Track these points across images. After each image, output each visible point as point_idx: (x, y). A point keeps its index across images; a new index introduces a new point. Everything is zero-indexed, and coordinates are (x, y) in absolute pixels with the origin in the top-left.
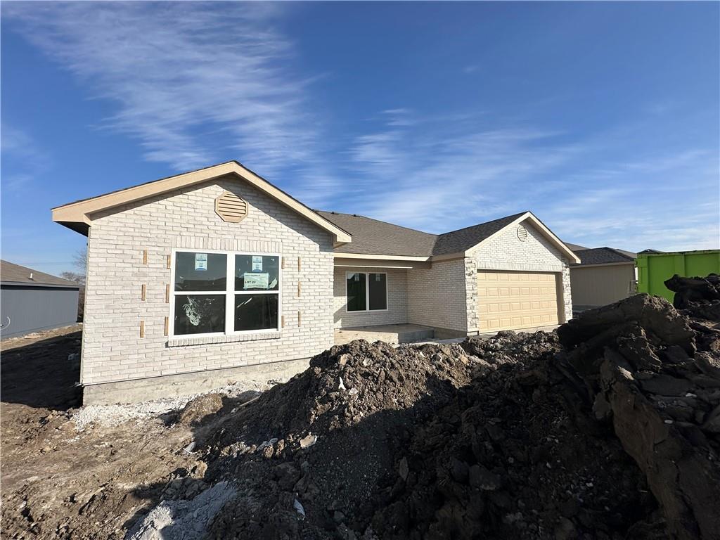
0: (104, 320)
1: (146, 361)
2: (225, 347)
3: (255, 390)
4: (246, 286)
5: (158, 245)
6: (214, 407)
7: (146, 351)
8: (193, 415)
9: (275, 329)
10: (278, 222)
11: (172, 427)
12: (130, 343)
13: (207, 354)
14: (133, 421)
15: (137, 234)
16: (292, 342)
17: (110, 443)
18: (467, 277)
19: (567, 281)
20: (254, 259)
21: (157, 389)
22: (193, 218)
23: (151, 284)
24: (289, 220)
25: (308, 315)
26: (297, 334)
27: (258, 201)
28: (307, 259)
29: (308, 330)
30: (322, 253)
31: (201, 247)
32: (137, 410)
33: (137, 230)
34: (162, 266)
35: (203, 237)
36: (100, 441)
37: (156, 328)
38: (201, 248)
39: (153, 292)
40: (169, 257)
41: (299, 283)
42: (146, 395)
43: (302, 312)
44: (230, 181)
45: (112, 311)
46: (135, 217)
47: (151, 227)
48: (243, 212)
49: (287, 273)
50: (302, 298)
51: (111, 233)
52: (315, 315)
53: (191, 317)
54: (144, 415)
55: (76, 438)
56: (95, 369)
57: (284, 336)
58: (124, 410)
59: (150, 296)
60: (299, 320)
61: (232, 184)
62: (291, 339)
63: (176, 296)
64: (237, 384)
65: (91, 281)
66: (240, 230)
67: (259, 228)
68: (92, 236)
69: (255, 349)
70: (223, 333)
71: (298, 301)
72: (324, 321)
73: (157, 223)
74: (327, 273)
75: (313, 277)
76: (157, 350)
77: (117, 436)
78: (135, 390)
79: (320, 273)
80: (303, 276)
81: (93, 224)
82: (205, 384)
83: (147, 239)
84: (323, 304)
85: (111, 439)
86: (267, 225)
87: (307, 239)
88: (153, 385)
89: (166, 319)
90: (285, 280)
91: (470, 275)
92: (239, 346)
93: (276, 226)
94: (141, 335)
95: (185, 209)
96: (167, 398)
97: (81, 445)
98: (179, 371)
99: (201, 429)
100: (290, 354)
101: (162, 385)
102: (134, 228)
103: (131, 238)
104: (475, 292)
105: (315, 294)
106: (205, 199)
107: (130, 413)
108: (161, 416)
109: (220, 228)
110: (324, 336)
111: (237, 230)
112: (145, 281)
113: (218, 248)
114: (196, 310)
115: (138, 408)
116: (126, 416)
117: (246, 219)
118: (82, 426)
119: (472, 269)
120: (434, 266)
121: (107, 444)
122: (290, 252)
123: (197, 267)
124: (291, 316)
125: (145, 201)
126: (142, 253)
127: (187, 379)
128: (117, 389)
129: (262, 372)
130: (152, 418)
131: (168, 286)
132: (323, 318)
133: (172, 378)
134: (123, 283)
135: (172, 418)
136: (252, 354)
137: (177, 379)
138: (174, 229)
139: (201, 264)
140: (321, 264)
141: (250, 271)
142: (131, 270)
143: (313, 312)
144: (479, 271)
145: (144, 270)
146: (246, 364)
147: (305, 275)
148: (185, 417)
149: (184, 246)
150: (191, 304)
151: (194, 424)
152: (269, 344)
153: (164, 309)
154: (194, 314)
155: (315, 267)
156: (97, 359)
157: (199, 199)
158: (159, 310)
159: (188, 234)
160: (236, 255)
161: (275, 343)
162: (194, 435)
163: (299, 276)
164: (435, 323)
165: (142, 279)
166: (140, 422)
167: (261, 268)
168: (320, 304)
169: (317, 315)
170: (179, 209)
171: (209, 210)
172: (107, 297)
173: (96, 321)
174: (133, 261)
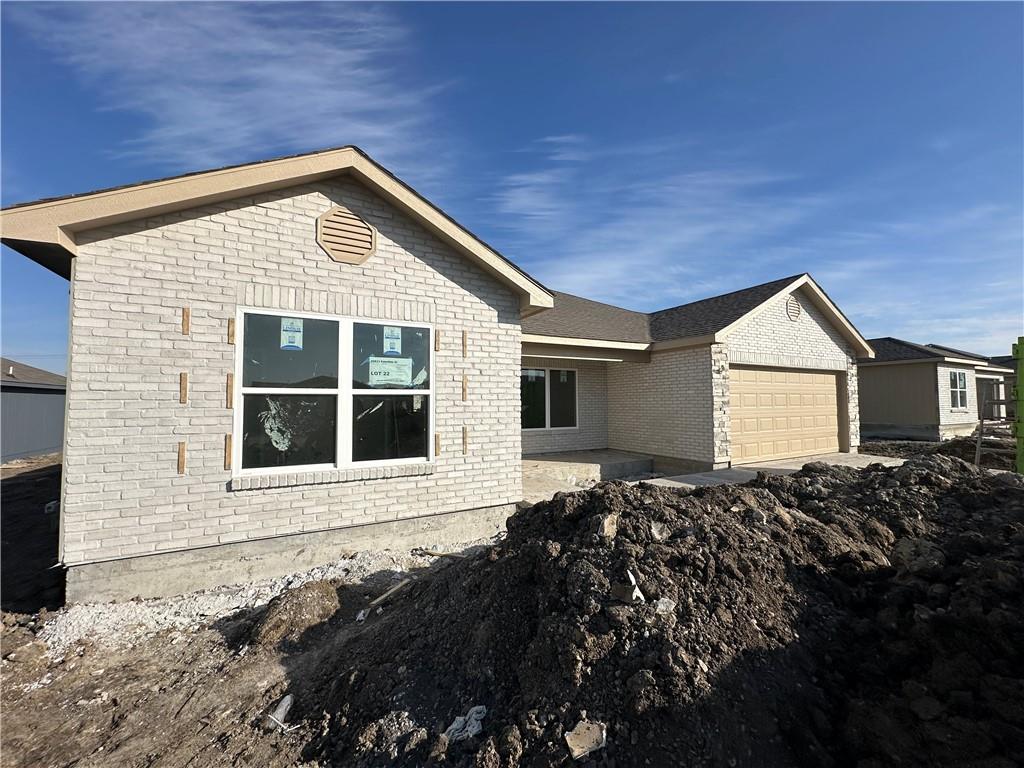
0: (106, 441)
1: (190, 517)
2: (336, 490)
3: (394, 568)
4: (373, 380)
5: (210, 299)
6: (323, 608)
7: (191, 498)
8: (283, 628)
9: (424, 458)
10: (429, 268)
11: (242, 653)
12: (156, 484)
13: (303, 504)
14: (163, 636)
15: (170, 276)
16: (452, 482)
17: (112, 693)
18: (715, 375)
19: (853, 385)
20: (386, 331)
21: (211, 568)
22: (275, 252)
23: (200, 372)
24: (448, 265)
25: (478, 434)
26: (461, 468)
27: (393, 227)
28: (478, 336)
29: (480, 459)
30: (502, 325)
31: (292, 305)
32: (173, 610)
33: (168, 269)
34: (218, 339)
35: (296, 288)
36: (94, 687)
37: (210, 455)
38: (291, 308)
39: (201, 388)
40: (231, 322)
41: (464, 376)
42: (190, 581)
43: (469, 429)
44: (343, 184)
45: (120, 423)
46: (164, 243)
47: (196, 264)
48: (368, 245)
49: (444, 359)
50: (469, 403)
51: (117, 271)
52: (491, 434)
53: (275, 436)
54: (186, 621)
55: (44, 681)
56: (90, 535)
57: (439, 470)
58: (148, 611)
59: (195, 395)
60: (464, 443)
61: (348, 194)
62: (450, 475)
63: (245, 395)
64: (359, 556)
65: (79, 364)
66: (362, 278)
67: (395, 276)
68: (79, 276)
69: (390, 494)
70: (332, 465)
71: (461, 409)
72: (505, 444)
73: (209, 257)
74: (511, 362)
75: (486, 367)
76: (211, 496)
77: (129, 672)
78: (169, 571)
79: (500, 361)
80: (470, 366)
81: (82, 253)
82: (300, 558)
83: (188, 287)
84: (503, 415)
85: (116, 682)
86: (409, 272)
87: (478, 300)
88: (205, 562)
89: (228, 439)
90: (440, 372)
91: (718, 372)
92: (363, 488)
93: (425, 274)
94: (180, 468)
95: (260, 234)
96: (230, 584)
97: (51, 698)
98: (253, 535)
99: (302, 658)
100: (449, 502)
101: (220, 562)
102: (164, 265)
103: (157, 284)
104: (726, 400)
105: (490, 397)
106: (298, 218)
107: (157, 617)
108: (220, 625)
109: (325, 273)
110: (506, 470)
111: (356, 278)
112: (184, 366)
113: (323, 309)
114: (284, 421)
115: (176, 607)
116: (152, 623)
117: (372, 259)
118: (60, 649)
119: (722, 363)
120: (656, 358)
121: (105, 695)
122: (449, 321)
123: (284, 342)
124: (450, 435)
125: (183, 214)
126: (180, 312)
127: (267, 550)
128: (135, 572)
129: (402, 534)
130: (203, 627)
131: (230, 377)
132: (504, 439)
133: (239, 548)
134: (142, 368)
135: (241, 630)
136: (383, 502)
137: (247, 549)
138: (241, 269)
139: (292, 339)
140: (500, 344)
141: (380, 353)
142: (159, 344)
143: (487, 428)
144: (733, 366)
145: (185, 345)
146: (373, 520)
147: (473, 364)
148: (268, 632)
149: (259, 302)
150: (274, 412)
151: (286, 646)
152: (413, 485)
153: (224, 421)
154: (279, 430)
155: (491, 349)
156: (93, 514)
157: (287, 216)
158: (212, 421)
159: (266, 281)
160: (354, 323)
161: (424, 482)
162: (289, 675)
163: (464, 366)
164: (654, 449)
165: (181, 362)
166: (180, 638)
167: (398, 349)
168: (499, 415)
169: (495, 433)
170: (249, 232)
171: (305, 239)
172: (111, 395)
173: (89, 441)
174: (162, 328)
